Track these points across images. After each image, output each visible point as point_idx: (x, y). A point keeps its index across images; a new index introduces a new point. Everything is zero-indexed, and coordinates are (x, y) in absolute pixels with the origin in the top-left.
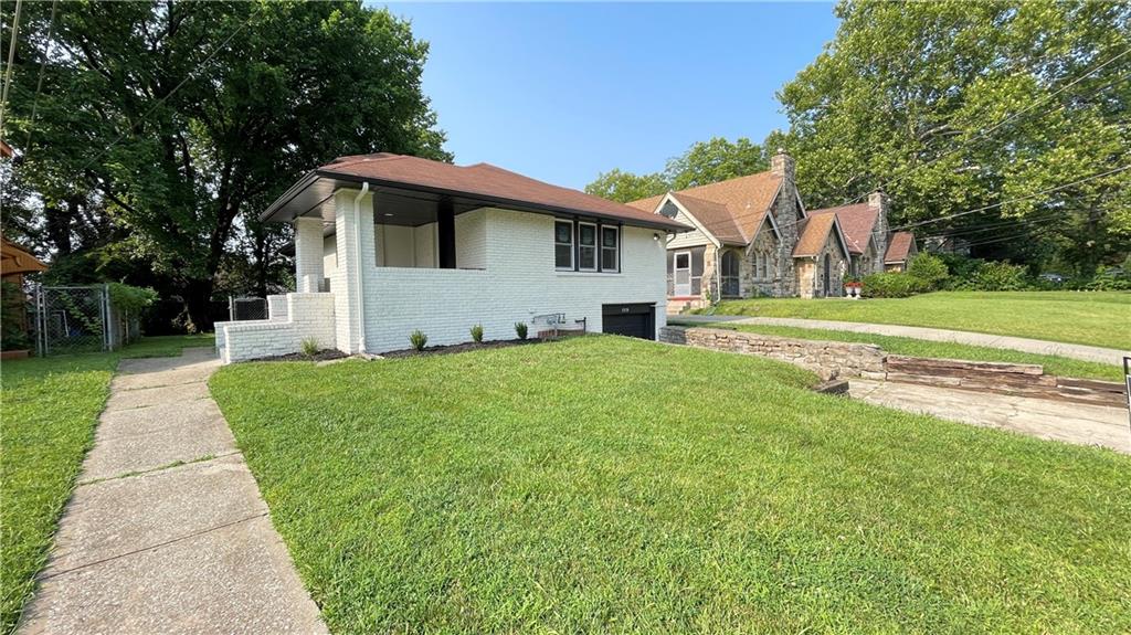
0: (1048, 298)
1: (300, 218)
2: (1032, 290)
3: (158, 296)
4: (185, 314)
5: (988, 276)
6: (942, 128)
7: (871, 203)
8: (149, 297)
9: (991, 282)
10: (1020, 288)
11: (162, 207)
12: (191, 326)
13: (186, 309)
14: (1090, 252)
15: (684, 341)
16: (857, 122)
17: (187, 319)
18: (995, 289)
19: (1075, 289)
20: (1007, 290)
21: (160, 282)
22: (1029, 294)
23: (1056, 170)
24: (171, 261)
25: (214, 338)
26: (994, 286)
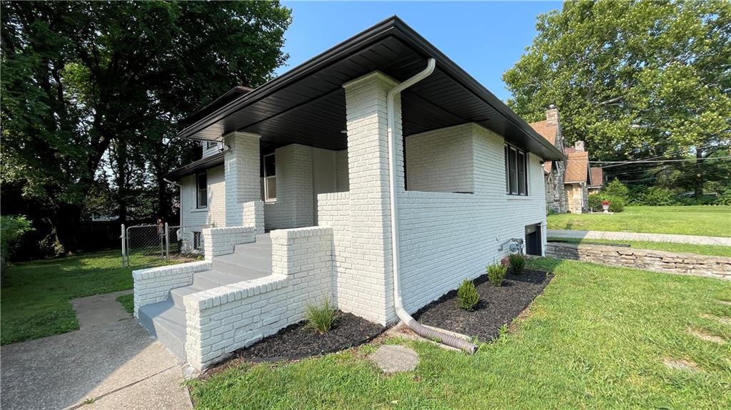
0: (690, 211)
1: (236, 133)
2: (680, 205)
3: (32, 226)
4: (53, 236)
5: (649, 196)
6: (611, 101)
7: (577, 148)
8: (21, 226)
9: (651, 200)
10: (672, 204)
11: (38, 132)
12: (58, 247)
13: (54, 231)
14: (700, 180)
15: (577, 257)
16: (564, 95)
17: (55, 240)
18: (655, 204)
19: (706, 204)
20: (663, 205)
21: (31, 208)
22: (678, 208)
23: (705, 127)
24: (45, 187)
25: (132, 296)
26: (654, 203)
